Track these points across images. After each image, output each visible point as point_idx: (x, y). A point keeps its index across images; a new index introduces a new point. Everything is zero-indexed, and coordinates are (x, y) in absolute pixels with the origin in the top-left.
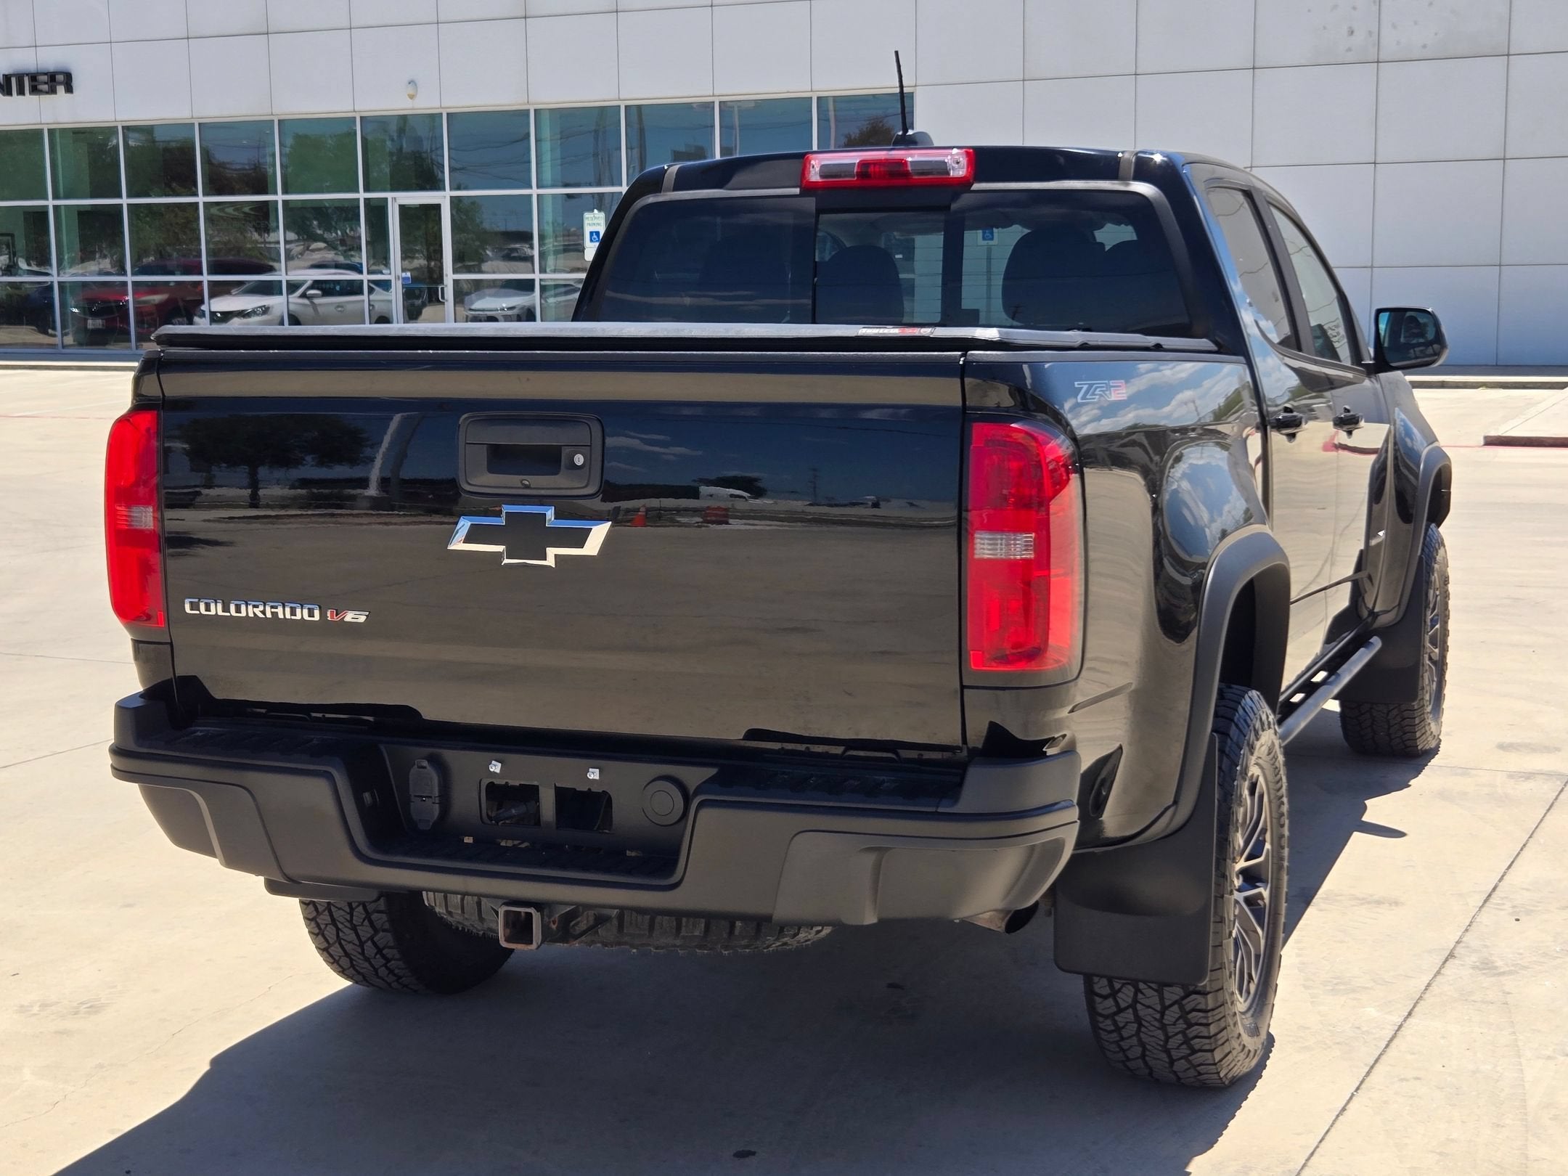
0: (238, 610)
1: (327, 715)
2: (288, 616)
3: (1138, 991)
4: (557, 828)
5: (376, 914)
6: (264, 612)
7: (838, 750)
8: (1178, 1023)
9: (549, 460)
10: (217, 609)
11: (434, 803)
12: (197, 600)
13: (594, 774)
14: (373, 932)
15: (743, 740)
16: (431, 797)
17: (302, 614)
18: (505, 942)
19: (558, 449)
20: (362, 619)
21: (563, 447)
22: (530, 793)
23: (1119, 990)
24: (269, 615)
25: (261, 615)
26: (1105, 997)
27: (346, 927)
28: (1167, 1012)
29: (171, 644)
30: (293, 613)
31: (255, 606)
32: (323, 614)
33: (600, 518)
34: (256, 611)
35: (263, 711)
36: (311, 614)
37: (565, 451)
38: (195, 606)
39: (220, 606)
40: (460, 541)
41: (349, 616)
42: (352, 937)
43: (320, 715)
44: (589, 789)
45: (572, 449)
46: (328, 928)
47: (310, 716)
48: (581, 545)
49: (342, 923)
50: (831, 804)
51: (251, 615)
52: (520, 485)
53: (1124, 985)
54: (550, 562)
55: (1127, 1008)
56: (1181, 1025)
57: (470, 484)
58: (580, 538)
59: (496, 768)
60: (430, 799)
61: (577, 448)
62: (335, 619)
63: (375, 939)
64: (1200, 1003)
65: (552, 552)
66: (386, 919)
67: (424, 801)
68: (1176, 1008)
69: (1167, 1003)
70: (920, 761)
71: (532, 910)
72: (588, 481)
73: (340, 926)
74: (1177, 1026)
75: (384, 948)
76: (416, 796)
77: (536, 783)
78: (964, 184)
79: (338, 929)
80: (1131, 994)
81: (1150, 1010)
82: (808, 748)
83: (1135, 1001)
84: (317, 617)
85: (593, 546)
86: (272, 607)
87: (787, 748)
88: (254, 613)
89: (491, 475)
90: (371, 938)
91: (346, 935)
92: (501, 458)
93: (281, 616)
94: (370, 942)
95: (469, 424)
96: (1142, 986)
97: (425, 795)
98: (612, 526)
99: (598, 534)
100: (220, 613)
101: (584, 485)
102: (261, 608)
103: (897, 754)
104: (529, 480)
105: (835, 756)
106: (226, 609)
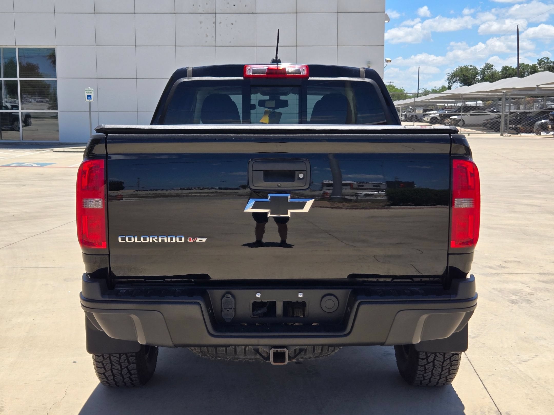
0: (145, 239)
1: (173, 280)
2: (169, 241)
3: (436, 355)
4: (283, 316)
5: (131, 357)
6: (158, 240)
7: (389, 280)
8: (448, 365)
9: (291, 176)
10: (134, 239)
11: (233, 311)
12: (124, 236)
13: (300, 295)
14: (128, 364)
15: (347, 278)
16: (231, 309)
17: (176, 239)
18: (273, 363)
19: (294, 172)
20: (204, 240)
21: (296, 171)
22: (273, 304)
23: (429, 356)
24: (160, 241)
25: (156, 241)
26: (423, 359)
27: (116, 363)
28: (445, 362)
29: (109, 255)
30: (172, 239)
31: (153, 238)
32: (186, 240)
33: (310, 197)
34: (154, 239)
35: (143, 280)
36: (180, 239)
37: (297, 173)
38: (123, 239)
39: (136, 238)
40: (250, 208)
41: (198, 240)
42: (118, 367)
43: (169, 280)
44: (297, 301)
45: (299, 172)
46: (107, 365)
47: (165, 280)
48: (302, 208)
49: (115, 362)
50: (411, 300)
51: (151, 241)
52: (277, 186)
53: (431, 354)
54: (289, 215)
55: (431, 362)
56: (449, 366)
57: (254, 186)
58: (302, 206)
59: (258, 295)
60: (231, 310)
61: (301, 171)
62: (192, 241)
63: (128, 367)
64: (456, 358)
65: (289, 211)
66: (135, 359)
67: (229, 310)
68: (448, 360)
69: (446, 359)
70: (421, 282)
71: (285, 349)
72: (306, 184)
73: (113, 363)
74: (447, 366)
75: (131, 370)
76: (224, 309)
77: (274, 300)
78: (306, 77)
79: (112, 365)
80: (433, 357)
81: (439, 362)
82: (377, 280)
83: (434, 359)
84: (183, 241)
85: (307, 208)
86: (161, 238)
87: (369, 280)
88: (153, 240)
89: (265, 182)
90: (127, 367)
91: (116, 367)
92: (269, 176)
93: (166, 241)
94: (126, 368)
95: (253, 163)
96: (438, 354)
97: (228, 308)
98: (315, 201)
99: (309, 203)
100: (136, 241)
101: (304, 185)
102: (156, 238)
103: (413, 280)
104: (280, 184)
105: (388, 282)
106: (139, 239)
